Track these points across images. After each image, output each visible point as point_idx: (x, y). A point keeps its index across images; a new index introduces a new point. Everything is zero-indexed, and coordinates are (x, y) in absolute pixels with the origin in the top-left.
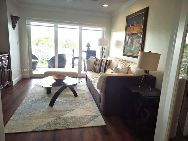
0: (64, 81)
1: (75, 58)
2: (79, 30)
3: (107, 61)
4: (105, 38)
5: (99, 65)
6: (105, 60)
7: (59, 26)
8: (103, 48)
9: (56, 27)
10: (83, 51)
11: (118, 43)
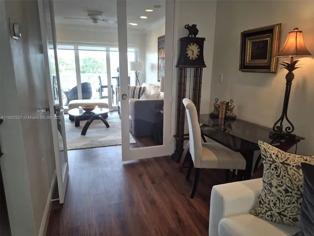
0: (93, 111)
1: (102, 87)
2: (105, 52)
3: (141, 88)
4: (138, 61)
5: (132, 93)
6: (138, 87)
7: (80, 47)
8: (136, 73)
9: (76, 50)
10: (113, 78)
11: (152, 67)
